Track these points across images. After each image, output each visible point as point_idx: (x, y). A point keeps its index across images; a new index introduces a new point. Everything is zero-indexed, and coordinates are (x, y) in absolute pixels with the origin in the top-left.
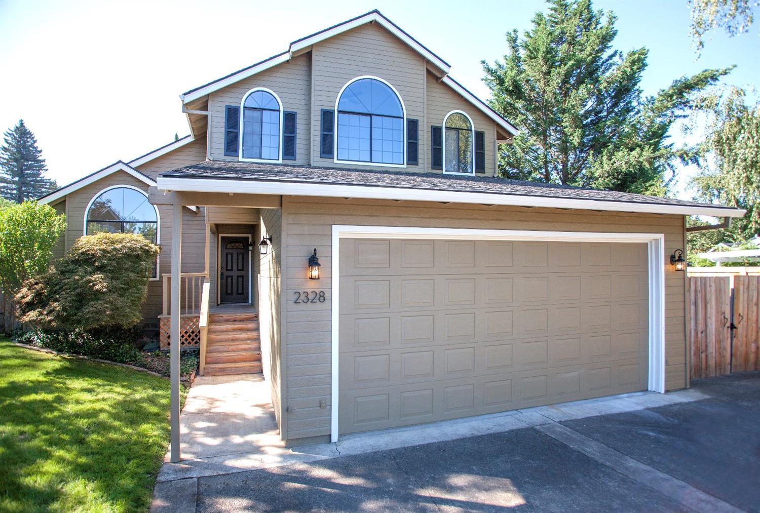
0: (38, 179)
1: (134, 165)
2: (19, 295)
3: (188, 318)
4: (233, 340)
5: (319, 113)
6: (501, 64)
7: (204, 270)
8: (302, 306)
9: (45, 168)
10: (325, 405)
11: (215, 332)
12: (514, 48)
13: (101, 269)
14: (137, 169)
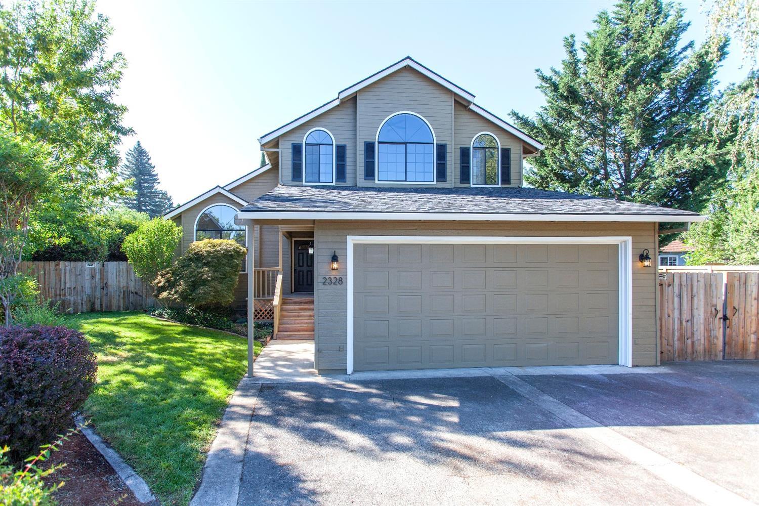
0: (153, 190)
1: (227, 188)
2: (157, 281)
3: (267, 300)
4: (298, 316)
5: (363, 145)
6: (557, 70)
7: (278, 266)
8: (328, 287)
9: (158, 181)
10: (343, 349)
11: (286, 310)
12: (571, 52)
13: (206, 264)
14: (230, 191)
